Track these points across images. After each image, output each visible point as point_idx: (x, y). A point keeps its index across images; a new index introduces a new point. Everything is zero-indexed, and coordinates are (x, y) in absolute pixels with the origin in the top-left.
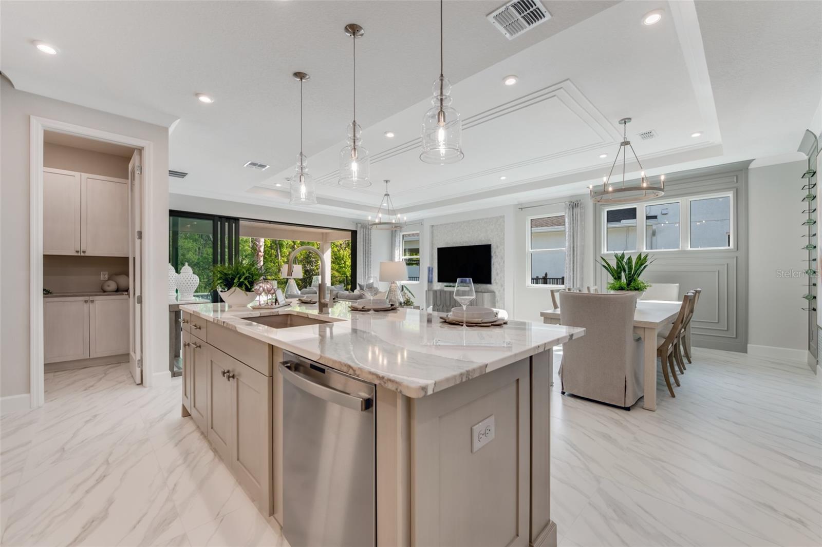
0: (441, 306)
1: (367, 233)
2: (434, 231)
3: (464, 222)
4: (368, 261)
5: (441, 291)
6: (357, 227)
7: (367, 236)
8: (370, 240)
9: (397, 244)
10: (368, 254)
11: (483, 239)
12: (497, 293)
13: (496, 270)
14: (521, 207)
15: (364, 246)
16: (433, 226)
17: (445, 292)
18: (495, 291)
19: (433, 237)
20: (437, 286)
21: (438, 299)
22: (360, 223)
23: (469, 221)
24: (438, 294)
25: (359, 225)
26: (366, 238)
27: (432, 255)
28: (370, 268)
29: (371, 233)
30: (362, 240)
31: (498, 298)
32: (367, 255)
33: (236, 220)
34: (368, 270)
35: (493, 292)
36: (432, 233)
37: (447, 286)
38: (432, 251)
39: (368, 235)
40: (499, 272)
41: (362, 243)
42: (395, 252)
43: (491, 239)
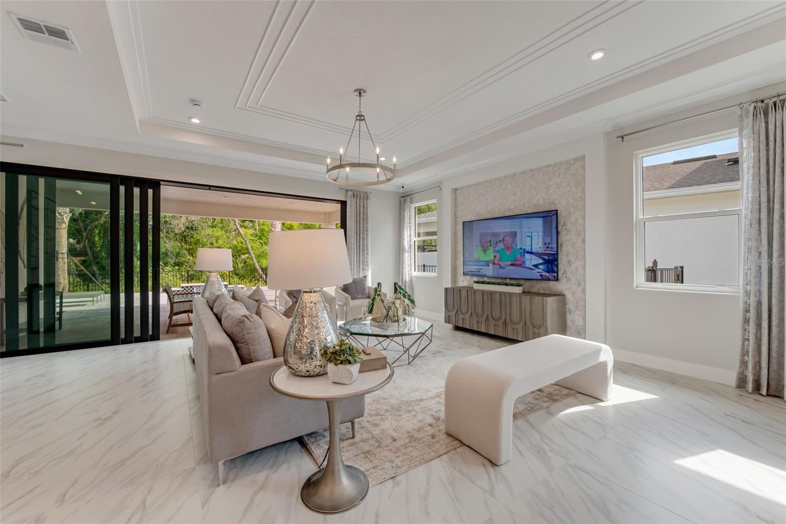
0: (469, 314)
1: (362, 204)
2: (459, 198)
3: (506, 177)
4: (363, 245)
5: (469, 289)
6: (346, 197)
7: (362, 209)
8: (365, 215)
9: (407, 220)
10: (363, 234)
11: (541, 202)
12: (569, 297)
13: (567, 255)
14: (620, 134)
15: (358, 222)
16: (456, 190)
17: (475, 291)
18: (566, 293)
19: (456, 207)
20: (463, 281)
21: (463, 303)
22: (351, 191)
23: (515, 174)
24: (464, 293)
25: (350, 193)
26: (360, 211)
27: (455, 234)
28: (367, 253)
29: (367, 205)
30: (354, 214)
31: (570, 306)
32: (361, 235)
33: (155, 184)
34: (363, 256)
35: (560, 295)
36: (455, 200)
37: (478, 282)
38: (455, 227)
39: (364, 207)
40: (573, 260)
41: (354, 219)
42: (403, 231)
43: (557, 202)
